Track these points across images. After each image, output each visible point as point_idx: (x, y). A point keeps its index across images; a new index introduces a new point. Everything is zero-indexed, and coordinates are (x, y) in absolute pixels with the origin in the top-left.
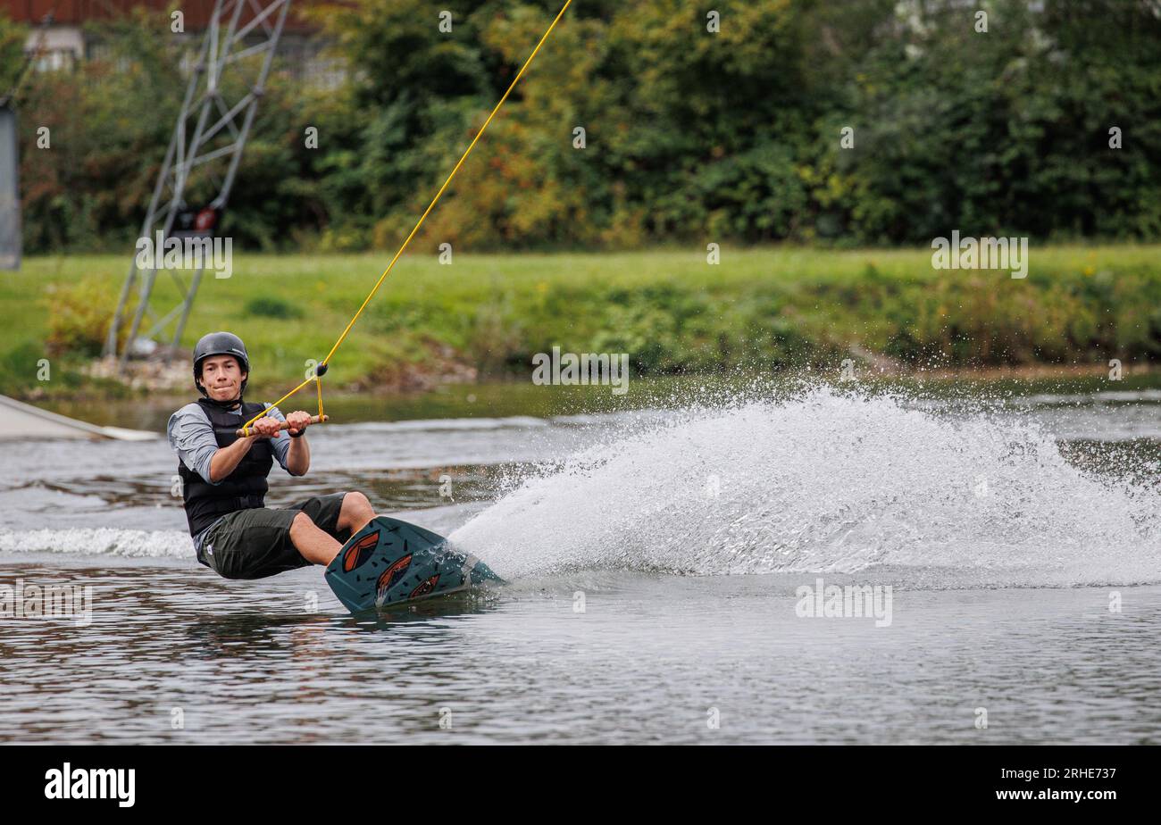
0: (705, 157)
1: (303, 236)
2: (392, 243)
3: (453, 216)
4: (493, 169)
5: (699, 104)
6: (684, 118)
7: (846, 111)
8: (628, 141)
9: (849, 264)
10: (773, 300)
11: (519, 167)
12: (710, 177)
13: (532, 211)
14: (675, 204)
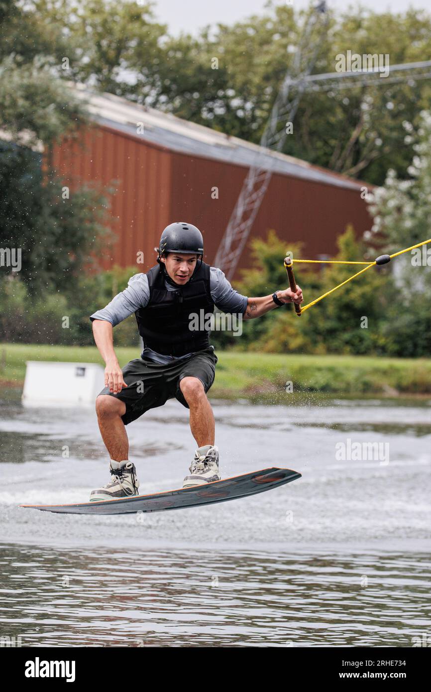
0: (344, 330)
1: (229, 347)
2: (254, 350)
3: (272, 344)
4: (284, 331)
5: (345, 315)
6: (340, 319)
7: (385, 318)
8: (323, 325)
9: (385, 363)
10: (363, 372)
11: (291, 330)
12: (346, 336)
13: (295, 343)
14: (336, 343)
